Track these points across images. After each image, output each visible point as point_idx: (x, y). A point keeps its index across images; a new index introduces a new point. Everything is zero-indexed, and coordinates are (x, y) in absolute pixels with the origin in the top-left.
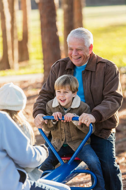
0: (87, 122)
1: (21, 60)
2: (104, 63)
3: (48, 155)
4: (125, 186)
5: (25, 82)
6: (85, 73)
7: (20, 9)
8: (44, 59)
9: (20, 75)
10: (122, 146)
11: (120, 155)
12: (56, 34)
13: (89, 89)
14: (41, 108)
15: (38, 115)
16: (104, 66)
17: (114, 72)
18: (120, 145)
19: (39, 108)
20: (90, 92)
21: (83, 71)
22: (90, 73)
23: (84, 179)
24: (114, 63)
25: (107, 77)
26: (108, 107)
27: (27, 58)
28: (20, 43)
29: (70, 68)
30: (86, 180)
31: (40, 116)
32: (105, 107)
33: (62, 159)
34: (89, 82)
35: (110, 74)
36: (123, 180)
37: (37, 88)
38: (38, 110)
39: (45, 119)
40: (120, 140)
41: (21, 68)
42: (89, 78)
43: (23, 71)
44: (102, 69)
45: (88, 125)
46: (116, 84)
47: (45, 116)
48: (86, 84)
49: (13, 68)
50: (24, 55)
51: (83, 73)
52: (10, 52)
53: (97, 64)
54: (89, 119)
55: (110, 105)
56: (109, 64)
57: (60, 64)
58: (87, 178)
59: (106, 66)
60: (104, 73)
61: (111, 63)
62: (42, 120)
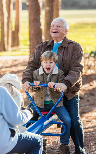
0: (61, 89)
1: (13, 45)
2: (74, 43)
3: (33, 116)
4: (86, 136)
5: (16, 60)
6: (60, 49)
7: (14, 9)
8: (30, 45)
9: (13, 55)
10: (84, 109)
11: (82, 115)
12: (40, 28)
13: (62, 60)
14: (27, 77)
15: (25, 82)
16: (73, 45)
17: (80, 50)
18: (82, 108)
19: (26, 77)
20: (62, 61)
21: (58, 47)
22: (63, 49)
23: (56, 131)
24: (80, 44)
25: (74, 52)
26: (75, 77)
27: (18, 44)
28: (13, 33)
29: (50, 45)
30: (57, 131)
31: (27, 83)
32: (73, 77)
33: (42, 113)
34: (62, 55)
35: (77, 50)
36: (84, 133)
37: (25, 65)
38: (25, 78)
39: (30, 85)
40: (83, 105)
41: (13, 51)
42: (62, 52)
43: (14, 53)
44: (72, 47)
45: (61, 91)
46: (80, 58)
47: (30, 83)
48: (60, 56)
49: (8, 51)
50: (16, 42)
51: (59, 48)
52: (6, 39)
53: (69, 43)
54: (62, 88)
55: (76, 75)
56: (77, 44)
57: (43, 44)
58: (58, 130)
59: (75, 45)
60: (73, 49)
61: (79, 44)
62: (28, 86)
